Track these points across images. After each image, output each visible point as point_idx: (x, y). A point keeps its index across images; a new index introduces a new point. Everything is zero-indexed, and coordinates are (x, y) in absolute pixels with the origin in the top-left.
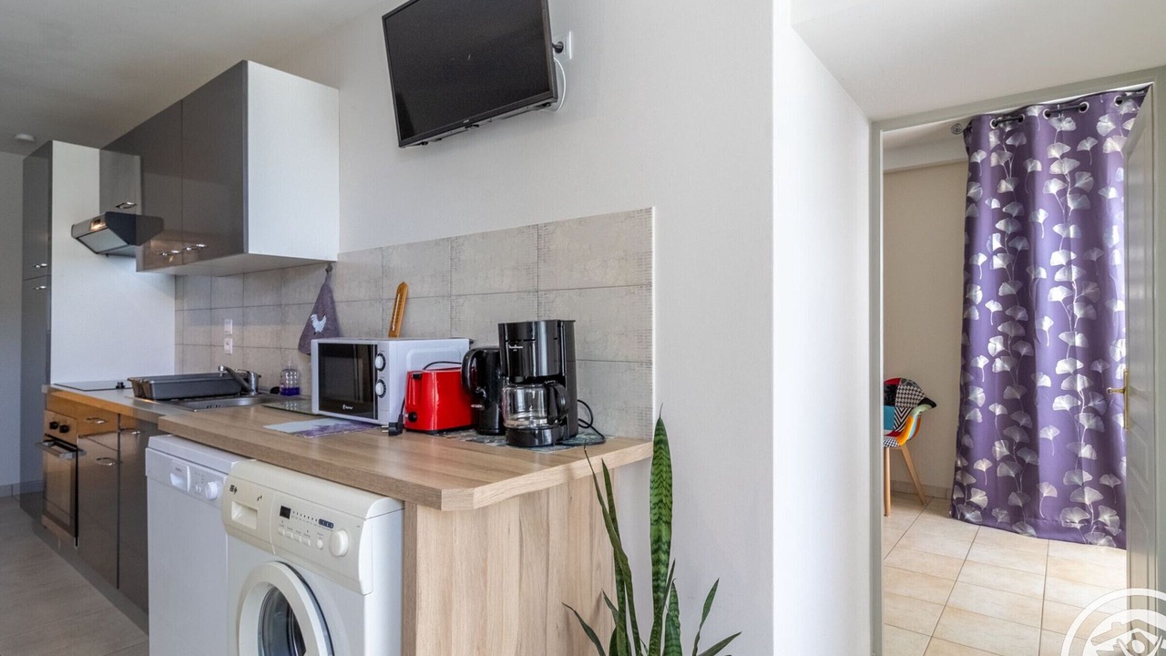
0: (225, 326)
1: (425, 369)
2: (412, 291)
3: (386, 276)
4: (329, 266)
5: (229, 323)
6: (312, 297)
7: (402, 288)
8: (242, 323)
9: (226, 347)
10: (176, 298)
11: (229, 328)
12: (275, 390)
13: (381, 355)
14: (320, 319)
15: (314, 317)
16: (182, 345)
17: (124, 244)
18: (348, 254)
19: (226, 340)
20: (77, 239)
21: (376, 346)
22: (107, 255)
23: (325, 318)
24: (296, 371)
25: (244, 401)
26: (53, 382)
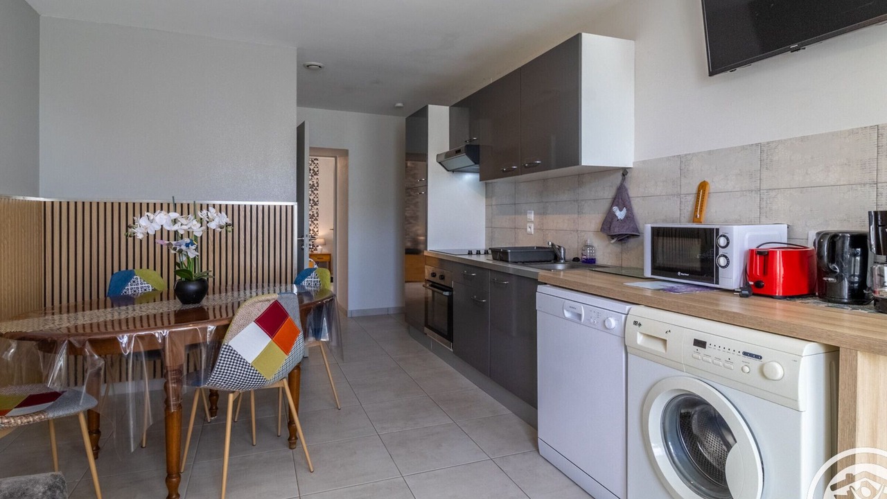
0: (528, 215)
1: (758, 247)
2: (712, 187)
3: (685, 177)
4: (625, 172)
5: (530, 213)
6: (609, 193)
7: (703, 186)
8: (542, 213)
9: (529, 229)
10: (486, 198)
11: (532, 216)
12: (576, 259)
13: (724, 236)
14: (621, 210)
15: (615, 208)
16: (491, 228)
17: (473, 164)
18: (644, 162)
19: (528, 224)
20: (440, 163)
21: (717, 230)
22: (453, 172)
23: (625, 209)
24: (592, 247)
25: (560, 267)
26: (428, 249)
